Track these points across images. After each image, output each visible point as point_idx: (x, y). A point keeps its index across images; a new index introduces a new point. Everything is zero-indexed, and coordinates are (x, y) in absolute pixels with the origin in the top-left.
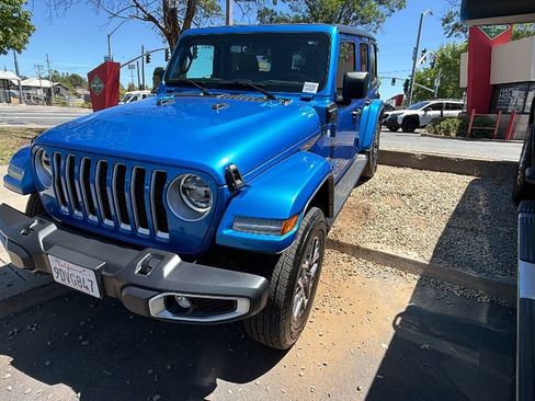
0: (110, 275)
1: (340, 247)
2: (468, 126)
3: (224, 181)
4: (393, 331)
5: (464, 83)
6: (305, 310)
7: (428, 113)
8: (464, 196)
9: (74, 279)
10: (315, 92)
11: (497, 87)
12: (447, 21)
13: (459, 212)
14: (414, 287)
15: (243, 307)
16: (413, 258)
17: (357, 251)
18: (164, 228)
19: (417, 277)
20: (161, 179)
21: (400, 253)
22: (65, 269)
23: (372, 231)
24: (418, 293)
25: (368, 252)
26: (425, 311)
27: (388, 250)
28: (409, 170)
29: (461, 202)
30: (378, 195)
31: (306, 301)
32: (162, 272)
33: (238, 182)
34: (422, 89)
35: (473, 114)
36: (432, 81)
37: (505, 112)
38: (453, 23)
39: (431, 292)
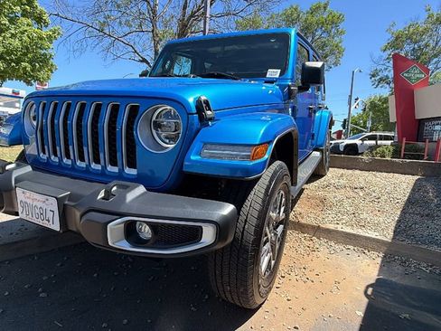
0: (73, 204)
1: (301, 227)
2: (400, 151)
3: (194, 110)
4: (366, 300)
5: (393, 118)
6: (272, 270)
7: (365, 142)
8: (413, 190)
9: (37, 211)
10: (277, 76)
11: (422, 122)
12: (373, 76)
13: (410, 202)
14: (379, 262)
15: (208, 235)
16: (374, 236)
17: (317, 231)
18: (132, 164)
19: (381, 255)
20: (134, 112)
21: (361, 232)
22: (29, 201)
23: (330, 215)
24: (385, 268)
25: (328, 231)
26: (396, 283)
27: (348, 230)
28: (357, 172)
29: (411, 193)
30: (332, 188)
31: (273, 262)
32: (125, 198)
33: (209, 112)
34: (357, 129)
35: (404, 141)
36: (365, 123)
37: (431, 141)
38: (378, 77)
39: (398, 268)
